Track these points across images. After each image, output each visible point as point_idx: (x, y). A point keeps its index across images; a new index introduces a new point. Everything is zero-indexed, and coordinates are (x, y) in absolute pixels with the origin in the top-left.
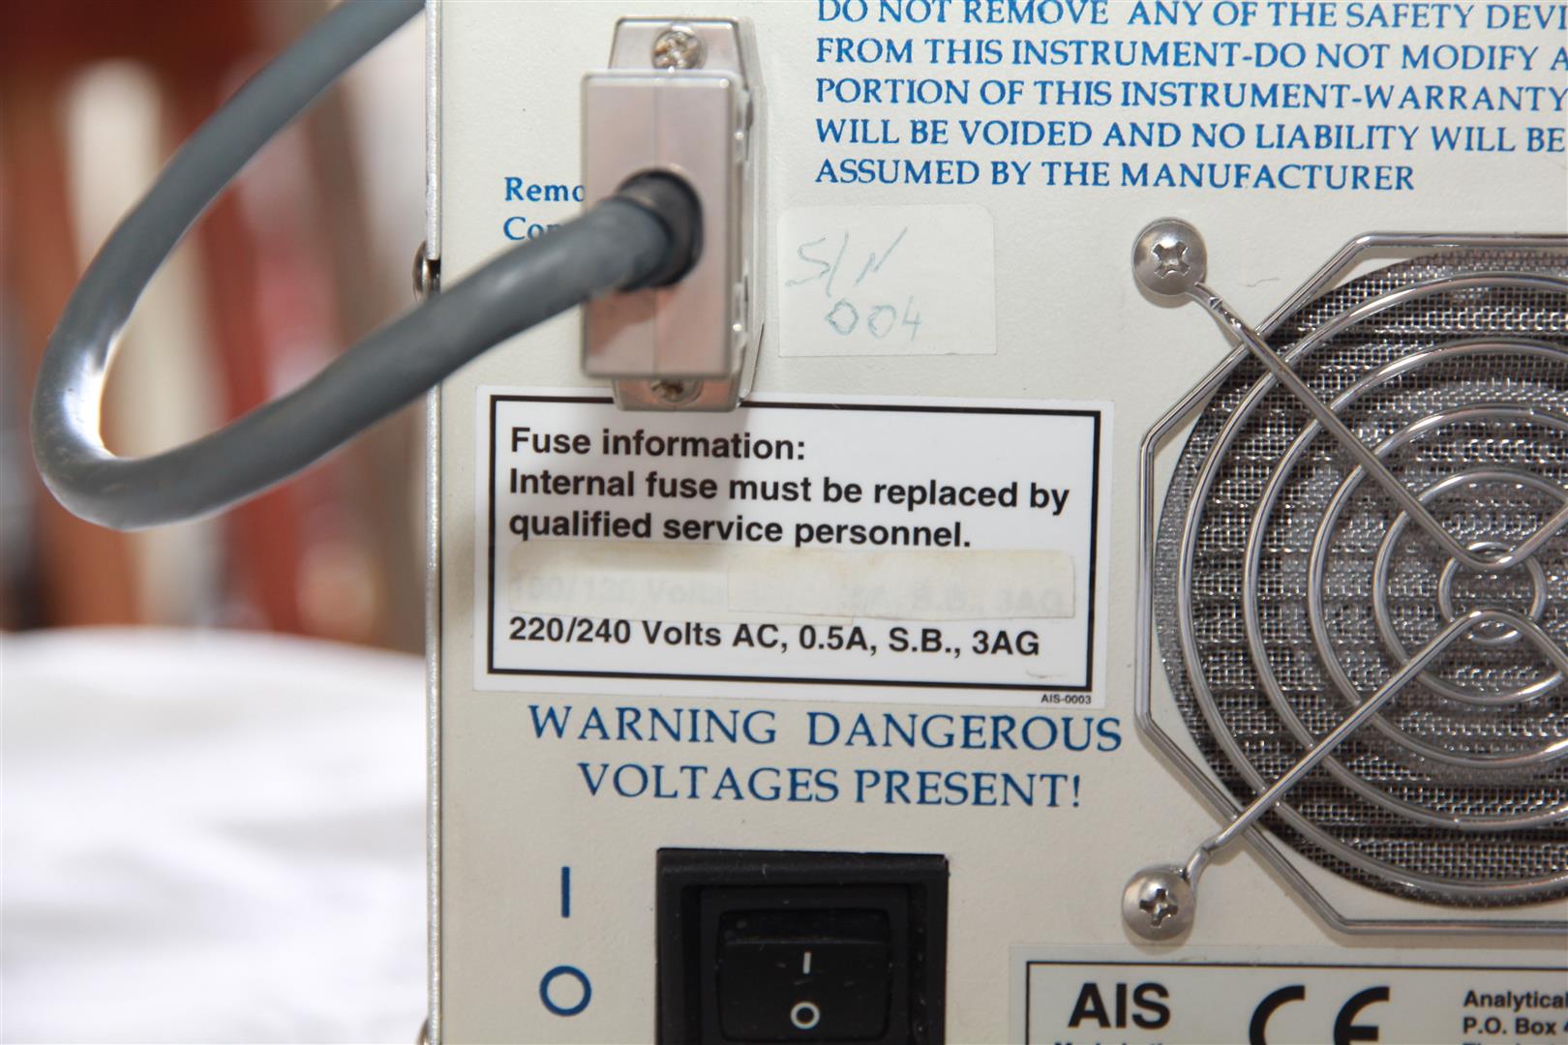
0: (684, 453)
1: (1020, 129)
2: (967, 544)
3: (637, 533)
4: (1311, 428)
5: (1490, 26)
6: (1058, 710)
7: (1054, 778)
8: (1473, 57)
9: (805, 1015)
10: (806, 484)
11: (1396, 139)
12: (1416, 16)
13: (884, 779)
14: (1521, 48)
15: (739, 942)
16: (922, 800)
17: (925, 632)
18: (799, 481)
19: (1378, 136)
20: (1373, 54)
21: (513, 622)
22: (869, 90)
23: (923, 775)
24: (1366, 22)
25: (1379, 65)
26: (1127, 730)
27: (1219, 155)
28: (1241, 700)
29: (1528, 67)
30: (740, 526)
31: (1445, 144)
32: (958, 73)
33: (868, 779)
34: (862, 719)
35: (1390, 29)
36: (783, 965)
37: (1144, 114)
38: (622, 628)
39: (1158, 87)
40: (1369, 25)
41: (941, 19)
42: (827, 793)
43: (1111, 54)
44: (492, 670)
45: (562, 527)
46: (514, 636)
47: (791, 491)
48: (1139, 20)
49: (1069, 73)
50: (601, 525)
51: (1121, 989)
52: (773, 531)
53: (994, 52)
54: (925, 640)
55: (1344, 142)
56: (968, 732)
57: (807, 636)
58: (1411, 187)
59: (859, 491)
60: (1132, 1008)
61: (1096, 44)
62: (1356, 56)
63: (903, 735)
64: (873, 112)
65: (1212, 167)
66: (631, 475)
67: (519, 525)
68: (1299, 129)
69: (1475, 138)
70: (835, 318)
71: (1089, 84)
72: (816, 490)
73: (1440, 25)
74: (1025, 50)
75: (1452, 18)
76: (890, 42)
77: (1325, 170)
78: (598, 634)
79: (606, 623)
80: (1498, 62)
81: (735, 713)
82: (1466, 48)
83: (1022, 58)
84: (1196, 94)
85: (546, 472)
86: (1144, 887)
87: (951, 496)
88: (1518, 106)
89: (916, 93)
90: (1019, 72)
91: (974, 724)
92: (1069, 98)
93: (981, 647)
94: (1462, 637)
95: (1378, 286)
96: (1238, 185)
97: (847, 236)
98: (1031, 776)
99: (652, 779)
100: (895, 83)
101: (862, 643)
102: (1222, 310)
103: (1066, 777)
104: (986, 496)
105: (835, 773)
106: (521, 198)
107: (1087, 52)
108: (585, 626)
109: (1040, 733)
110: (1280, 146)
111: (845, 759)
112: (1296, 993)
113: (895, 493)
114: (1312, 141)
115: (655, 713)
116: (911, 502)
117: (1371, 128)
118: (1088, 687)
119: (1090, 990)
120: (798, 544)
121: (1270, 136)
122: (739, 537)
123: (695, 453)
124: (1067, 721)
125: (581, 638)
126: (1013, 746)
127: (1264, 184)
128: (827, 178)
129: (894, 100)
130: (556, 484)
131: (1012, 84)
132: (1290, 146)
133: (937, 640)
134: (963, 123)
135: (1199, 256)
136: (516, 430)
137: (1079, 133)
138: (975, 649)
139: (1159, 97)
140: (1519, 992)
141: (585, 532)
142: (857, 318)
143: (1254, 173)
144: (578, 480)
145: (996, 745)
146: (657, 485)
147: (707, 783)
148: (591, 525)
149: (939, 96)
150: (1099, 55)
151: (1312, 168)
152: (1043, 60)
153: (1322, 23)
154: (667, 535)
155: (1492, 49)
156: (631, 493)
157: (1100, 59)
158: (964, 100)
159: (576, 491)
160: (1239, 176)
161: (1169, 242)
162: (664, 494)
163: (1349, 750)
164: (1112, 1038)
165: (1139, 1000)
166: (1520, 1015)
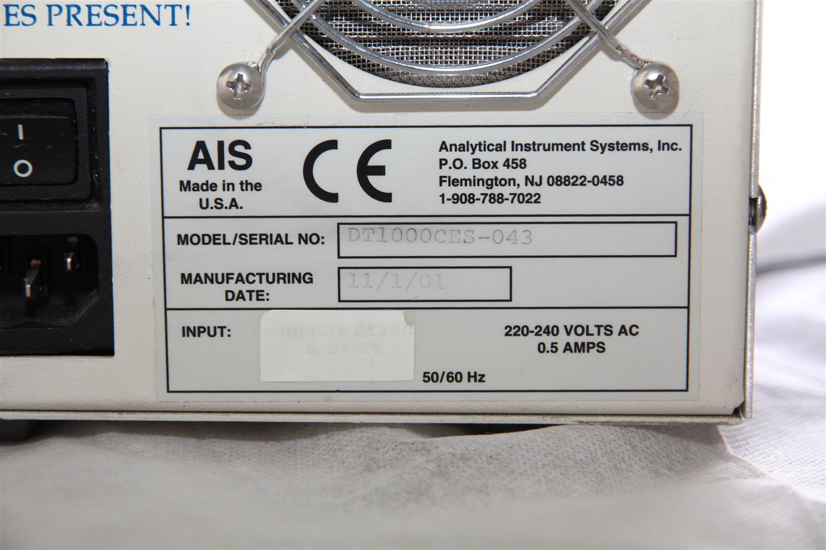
7: (173, 7)
9: (23, 168)
13: (65, 9)
16: (90, 24)
23: (89, 7)
33: (55, 10)
36: (6, 134)
42: (29, 20)
51: (221, 144)
60: (228, 157)
98: (159, 6)
103: (180, 6)
105: (33, 6)
112: (332, 145)
119: (201, 146)
140: (474, 142)
164: (216, 176)
165: (233, 152)
166: (475, 156)
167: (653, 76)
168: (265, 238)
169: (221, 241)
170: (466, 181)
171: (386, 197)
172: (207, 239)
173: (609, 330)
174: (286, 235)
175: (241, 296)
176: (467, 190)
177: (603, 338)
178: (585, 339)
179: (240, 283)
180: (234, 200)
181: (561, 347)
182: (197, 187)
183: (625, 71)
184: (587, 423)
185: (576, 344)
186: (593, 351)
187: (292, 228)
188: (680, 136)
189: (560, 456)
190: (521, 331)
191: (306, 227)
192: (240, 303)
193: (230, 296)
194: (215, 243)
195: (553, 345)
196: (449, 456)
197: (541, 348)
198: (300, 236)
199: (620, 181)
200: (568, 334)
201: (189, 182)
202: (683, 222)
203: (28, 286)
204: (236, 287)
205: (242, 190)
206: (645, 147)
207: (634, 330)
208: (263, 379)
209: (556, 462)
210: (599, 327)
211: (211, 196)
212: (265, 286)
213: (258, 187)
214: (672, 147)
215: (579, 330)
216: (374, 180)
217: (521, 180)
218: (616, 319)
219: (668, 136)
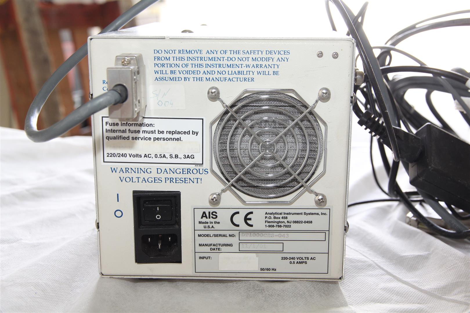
0: (134, 126)
1: (188, 71)
2: (182, 141)
3: (127, 139)
4: (237, 122)
5: (266, 54)
6: (198, 168)
7: (197, 179)
8: (264, 59)
9: (158, 217)
10: (155, 131)
11: (251, 73)
12: (254, 52)
13: (169, 179)
14: (272, 58)
15: (146, 206)
16: (176, 182)
17: (175, 155)
18: (154, 130)
19: (248, 73)
20: (247, 59)
21: (107, 154)
22: (163, 65)
23: (176, 178)
24: (246, 53)
25: (248, 61)
26: (209, 171)
27: (222, 76)
28: (228, 165)
29: (273, 61)
30: (144, 138)
31: (259, 74)
32: (178, 62)
33: (167, 179)
34: (165, 169)
35: (250, 55)
36: (154, 209)
37: (209, 69)
38: (125, 155)
39: (211, 65)
40: (246, 54)
41: (175, 53)
42: (160, 181)
43: (203, 59)
44: (104, 162)
45: (115, 138)
46: (107, 156)
47: (152, 132)
48: (208, 53)
49: (196, 62)
50: (121, 138)
51: (209, 212)
52: (150, 139)
53: (184, 59)
54: (175, 156)
55: (242, 74)
56: (183, 171)
57: (156, 156)
58: (254, 81)
59: (164, 132)
60: (211, 215)
61: (201, 57)
62: (244, 59)
63: (172, 172)
64: (164, 69)
65: (221, 78)
66: (126, 129)
67: (107, 138)
68: (235, 71)
69: (264, 73)
70: (158, 103)
71: (200, 64)
72: (157, 132)
73: (258, 54)
74: (189, 58)
75: (260, 52)
76: (166, 57)
77: (239, 78)
78: (121, 156)
79: (123, 154)
80: (268, 60)
81: (145, 168)
82: (262, 58)
83: (188, 60)
84: (218, 66)
85: (112, 129)
86: (212, 196)
87: (179, 133)
88: (271, 68)
89: (171, 66)
90: (188, 62)
91: (184, 170)
92: (196, 67)
93: (185, 157)
94: (263, 155)
95: (249, 97)
96: (225, 81)
97: (160, 90)
98: (194, 178)
99: (131, 179)
100: (167, 64)
101: (165, 157)
102: (222, 102)
103: (199, 178)
104: (185, 133)
105: (161, 178)
106: (105, 83)
107: (199, 59)
108: (119, 154)
109: (195, 171)
110: (232, 74)
111: (163, 176)
112: (238, 213)
113: (170, 132)
114: (237, 74)
115: (131, 169)
116: (172, 134)
117: (247, 71)
118: (203, 164)
119: (204, 213)
120: (154, 141)
121: (230, 73)
122: (144, 140)
123: (136, 126)
124: (199, 169)
125: (119, 156)
126: (191, 173)
127: (229, 81)
128: (156, 80)
129: (167, 67)
130: (113, 131)
131: (187, 64)
132: (234, 74)
133: (177, 156)
134: (179, 71)
135: (218, 93)
136: (106, 122)
137: (198, 72)
138: (184, 158)
139: (211, 66)
140: (274, 212)
141: (119, 139)
142: (162, 103)
143: (228, 79)
144: (117, 130)
145: (188, 173)
146: (130, 131)
147: (140, 180)
148: (119, 138)
149: (175, 66)
150: (201, 59)
151: (237, 78)
152: (192, 60)
153: (238, 54)
154: (132, 139)
155: (267, 58)
156: (126, 133)
157: (201, 60)
158: (179, 67)
159: (117, 132)
160: (225, 79)
161: (213, 91)
162: (131, 133)
163: (246, 173)
164: (208, 220)
165: (212, 214)
166: (274, 216)
167: (320, 197)
168: (220, 235)
169: (209, 236)
170: (272, 222)
171: (252, 226)
172: (206, 236)
173: (308, 258)
174: (226, 235)
175: (214, 249)
176: (272, 224)
177: (306, 260)
178: (302, 260)
179: (214, 246)
180: (213, 226)
181: (296, 262)
182: (203, 223)
183: (313, 196)
184: (302, 281)
185: (300, 262)
186: (304, 264)
187: (228, 233)
188: (327, 211)
189: (296, 293)
190: (286, 258)
191: (231, 233)
192: (214, 251)
193: (211, 249)
194: (208, 236)
195: (294, 262)
196: (268, 295)
197: (291, 263)
198: (229, 235)
199: (311, 222)
200: (298, 259)
201: (201, 222)
202: (327, 232)
203: (160, 246)
204: (213, 247)
205: (215, 223)
206: (318, 214)
207: (314, 259)
208: (219, 269)
209: (295, 295)
210: (305, 258)
211: (207, 225)
212: (220, 247)
213: (219, 223)
214: (325, 214)
215: (300, 258)
216: (248, 222)
217: (286, 222)
218: (310, 256)
219: (324, 211)
